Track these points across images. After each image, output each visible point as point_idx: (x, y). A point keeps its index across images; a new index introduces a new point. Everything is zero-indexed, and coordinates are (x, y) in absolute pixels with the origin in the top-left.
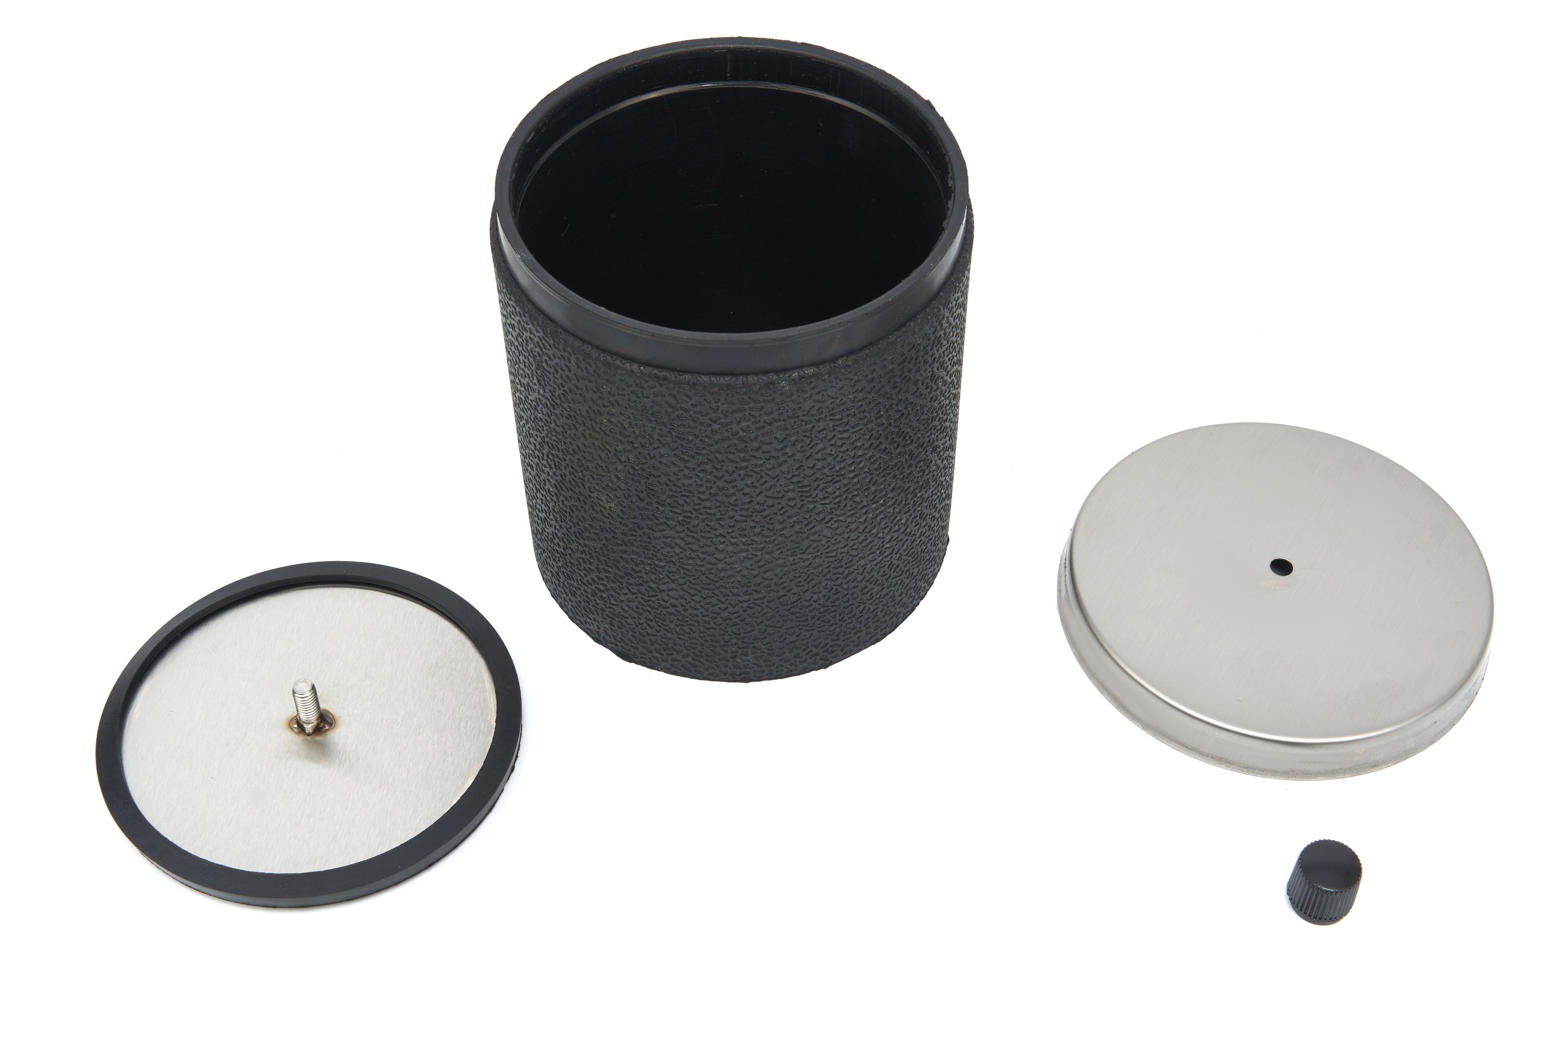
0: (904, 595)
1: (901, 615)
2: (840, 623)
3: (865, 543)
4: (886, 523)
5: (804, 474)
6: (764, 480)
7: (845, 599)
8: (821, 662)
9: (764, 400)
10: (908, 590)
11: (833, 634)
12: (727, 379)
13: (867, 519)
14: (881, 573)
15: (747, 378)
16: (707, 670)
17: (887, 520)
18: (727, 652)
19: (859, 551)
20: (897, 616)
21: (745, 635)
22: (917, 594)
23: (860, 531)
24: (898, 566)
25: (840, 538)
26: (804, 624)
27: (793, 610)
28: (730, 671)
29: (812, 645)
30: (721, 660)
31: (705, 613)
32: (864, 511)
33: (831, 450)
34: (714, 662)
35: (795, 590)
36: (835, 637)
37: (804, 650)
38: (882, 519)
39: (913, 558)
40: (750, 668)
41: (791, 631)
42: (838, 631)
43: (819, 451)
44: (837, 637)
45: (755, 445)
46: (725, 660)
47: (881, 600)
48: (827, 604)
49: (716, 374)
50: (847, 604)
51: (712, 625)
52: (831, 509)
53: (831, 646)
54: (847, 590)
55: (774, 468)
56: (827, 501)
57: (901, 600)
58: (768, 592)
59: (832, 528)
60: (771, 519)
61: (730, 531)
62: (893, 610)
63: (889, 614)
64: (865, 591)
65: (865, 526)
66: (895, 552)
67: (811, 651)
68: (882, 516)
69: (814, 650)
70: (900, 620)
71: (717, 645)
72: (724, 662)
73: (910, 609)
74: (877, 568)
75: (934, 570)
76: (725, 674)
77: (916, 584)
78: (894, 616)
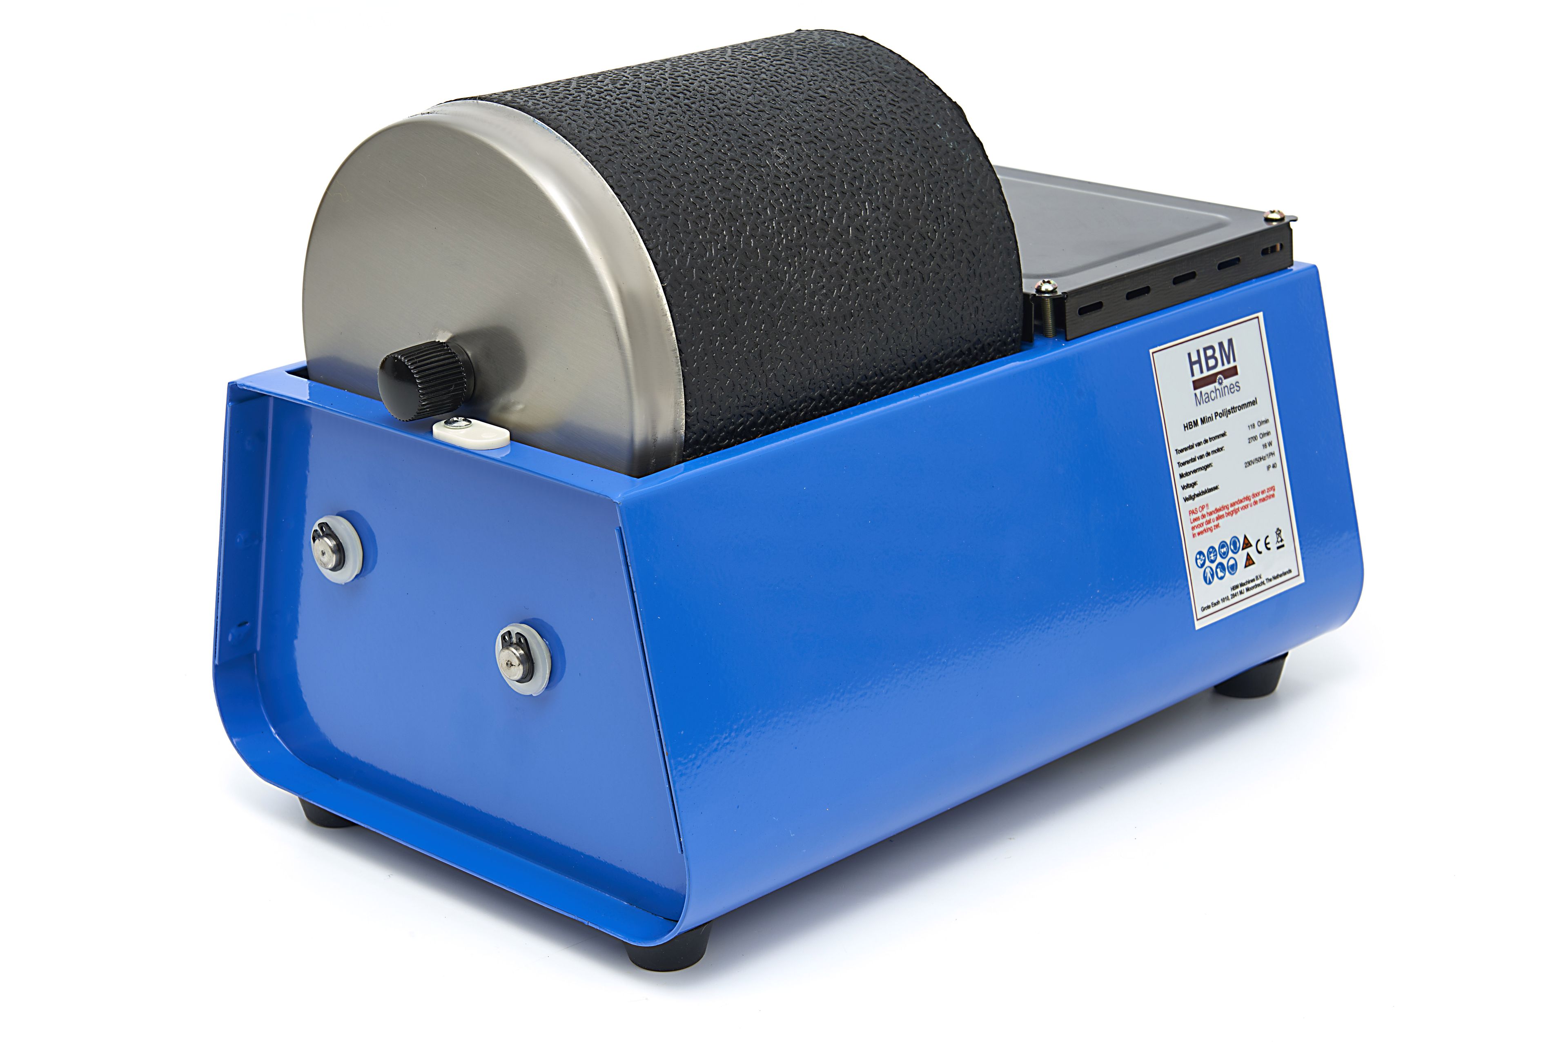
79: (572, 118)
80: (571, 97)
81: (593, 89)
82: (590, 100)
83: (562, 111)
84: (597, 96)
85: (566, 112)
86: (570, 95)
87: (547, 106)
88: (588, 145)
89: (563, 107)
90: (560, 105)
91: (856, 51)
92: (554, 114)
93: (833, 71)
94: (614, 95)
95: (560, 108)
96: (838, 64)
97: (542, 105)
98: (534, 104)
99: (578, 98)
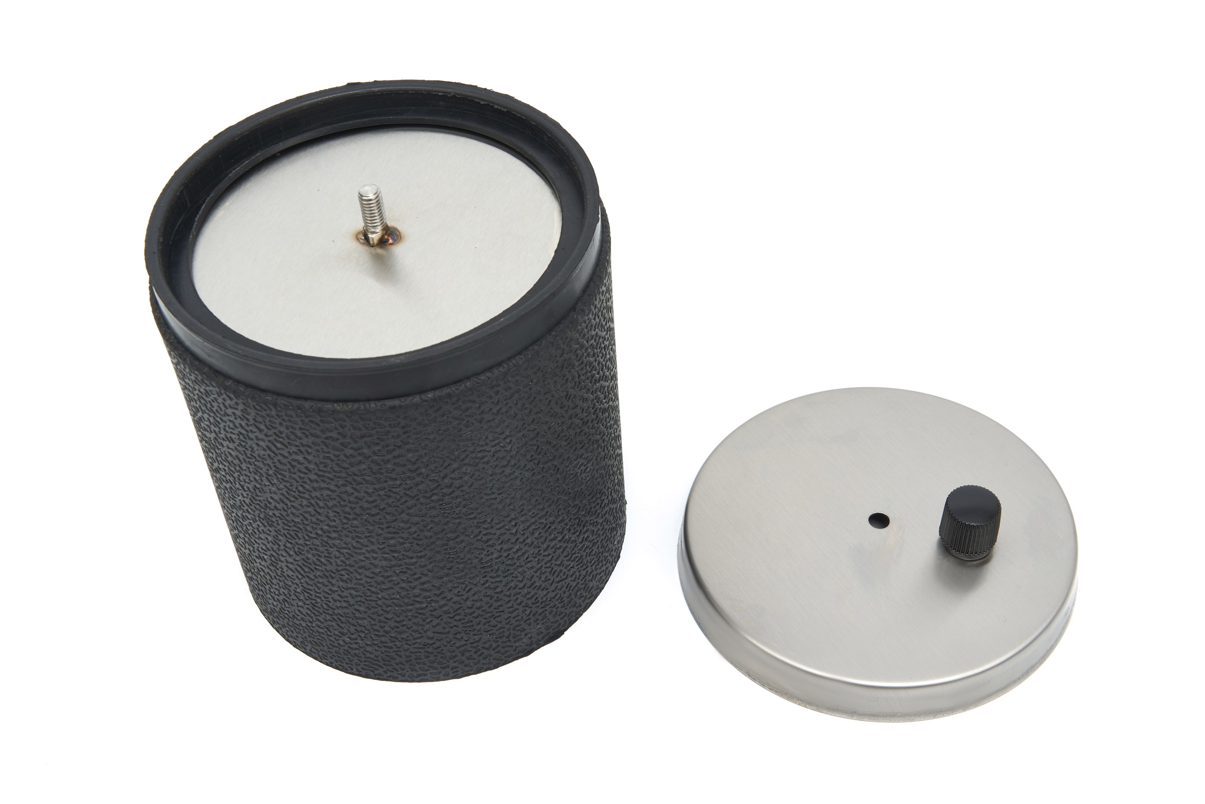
0: (573, 596)
1: (574, 614)
2: (507, 627)
3: (520, 553)
4: (540, 533)
5: (443, 493)
6: (403, 500)
7: (510, 605)
8: (495, 662)
9: (389, 424)
10: (577, 592)
11: (502, 637)
12: (350, 405)
13: (518, 531)
14: (543, 579)
15: (370, 404)
16: (385, 672)
17: (540, 530)
18: (400, 656)
19: (515, 561)
20: (568, 616)
21: (414, 641)
22: (589, 593)
23: (513, 542)
24: (561, 571)
25: (491, 550)
26: (470, 629)
27: (457, 618)
28: (407, 674)
29: (482, 647)
30: (397, 664)
31: (373, 622)
32: (513, 523)
33: (467, 470)
34: (391, 665)
35: (456, 599)
36: (505, 639)
37: (475, 653)
38: (534, 529)
39: (577, 562)
40: (427, 670)
41: (459, 636)
42: (507, 634)
43: (454, 471)
44: (508, 639)
45: (390, 466)
46: (401, 663)
47: (547, 603)
48: (491, 610)
49: (337, 401)
50: (511, 609)
51: (382, 633)
52: (478, 523)
53: (503, 647)
54: (509, 596)
55: (411, 488)
56: (472, 516)
57: (570, 602)
58: (429, 603)
59: (483, 541)
60: (418, 535)
61: (381, 547)
62: (563, 610)
63: (559, 615)
64: (528, 596)
65: (516, 537)
66: (554, 559)
67: (483, 653)
68: (533, 527)
69: (486, 652)
70: (574, 618)
71: (391, 650)
72: (400, 666)
73: (582, 607)
74: (538, 574)
75: (607, 568)
76: (404, 676)
77: (586, 584)
78: (565, 616)
79: (589, 325)
80: (604, 323)
81: (608, 342)
82: (601, 340)
83: (595, 315)
84: (603, 346)
85: (595, 319)
86: (606, 322)
87: (600, 303)
88: (567, 338)
89: (598, 317)
90: (600, 314)
91: (610, 554)
92: (594, 309)
93: (598, 539)
94: (602, 360)
95: (598, 314)
96: (603, 541)
97: (602, 298)
98: (603, 292)
99: (603, 330)
